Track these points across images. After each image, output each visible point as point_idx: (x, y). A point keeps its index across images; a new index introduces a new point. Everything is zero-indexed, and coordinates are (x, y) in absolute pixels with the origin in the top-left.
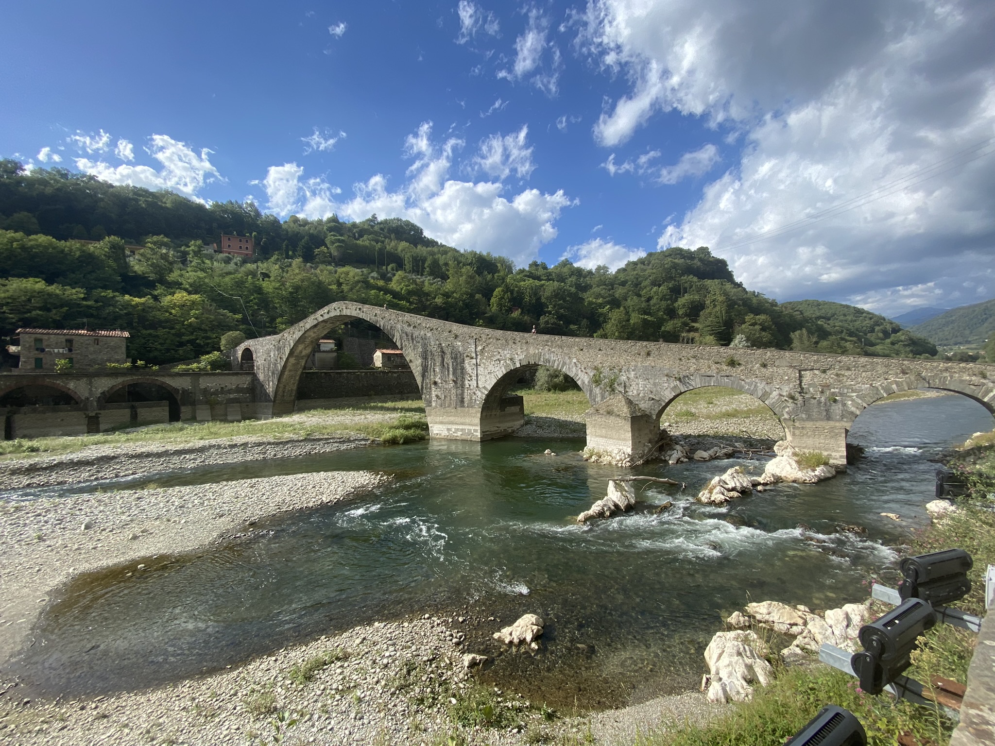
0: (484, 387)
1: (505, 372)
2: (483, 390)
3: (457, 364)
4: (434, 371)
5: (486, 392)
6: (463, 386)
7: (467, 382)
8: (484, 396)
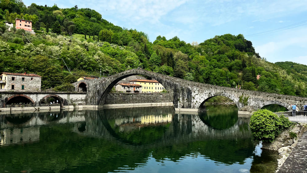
0: (199, 102)
1: (208, 98)
2: (199, 103)
3: (189, 94)
4: (179, 96)
5: (200, 104)
6: (191, 101)
7: (192, 100)
8: (199, 105)
